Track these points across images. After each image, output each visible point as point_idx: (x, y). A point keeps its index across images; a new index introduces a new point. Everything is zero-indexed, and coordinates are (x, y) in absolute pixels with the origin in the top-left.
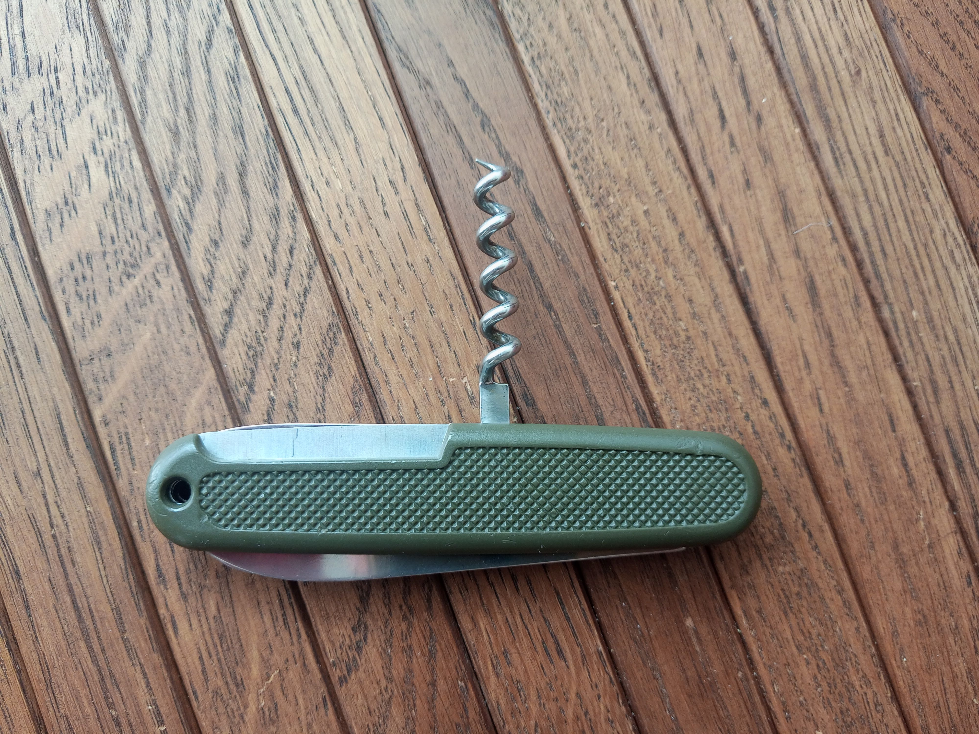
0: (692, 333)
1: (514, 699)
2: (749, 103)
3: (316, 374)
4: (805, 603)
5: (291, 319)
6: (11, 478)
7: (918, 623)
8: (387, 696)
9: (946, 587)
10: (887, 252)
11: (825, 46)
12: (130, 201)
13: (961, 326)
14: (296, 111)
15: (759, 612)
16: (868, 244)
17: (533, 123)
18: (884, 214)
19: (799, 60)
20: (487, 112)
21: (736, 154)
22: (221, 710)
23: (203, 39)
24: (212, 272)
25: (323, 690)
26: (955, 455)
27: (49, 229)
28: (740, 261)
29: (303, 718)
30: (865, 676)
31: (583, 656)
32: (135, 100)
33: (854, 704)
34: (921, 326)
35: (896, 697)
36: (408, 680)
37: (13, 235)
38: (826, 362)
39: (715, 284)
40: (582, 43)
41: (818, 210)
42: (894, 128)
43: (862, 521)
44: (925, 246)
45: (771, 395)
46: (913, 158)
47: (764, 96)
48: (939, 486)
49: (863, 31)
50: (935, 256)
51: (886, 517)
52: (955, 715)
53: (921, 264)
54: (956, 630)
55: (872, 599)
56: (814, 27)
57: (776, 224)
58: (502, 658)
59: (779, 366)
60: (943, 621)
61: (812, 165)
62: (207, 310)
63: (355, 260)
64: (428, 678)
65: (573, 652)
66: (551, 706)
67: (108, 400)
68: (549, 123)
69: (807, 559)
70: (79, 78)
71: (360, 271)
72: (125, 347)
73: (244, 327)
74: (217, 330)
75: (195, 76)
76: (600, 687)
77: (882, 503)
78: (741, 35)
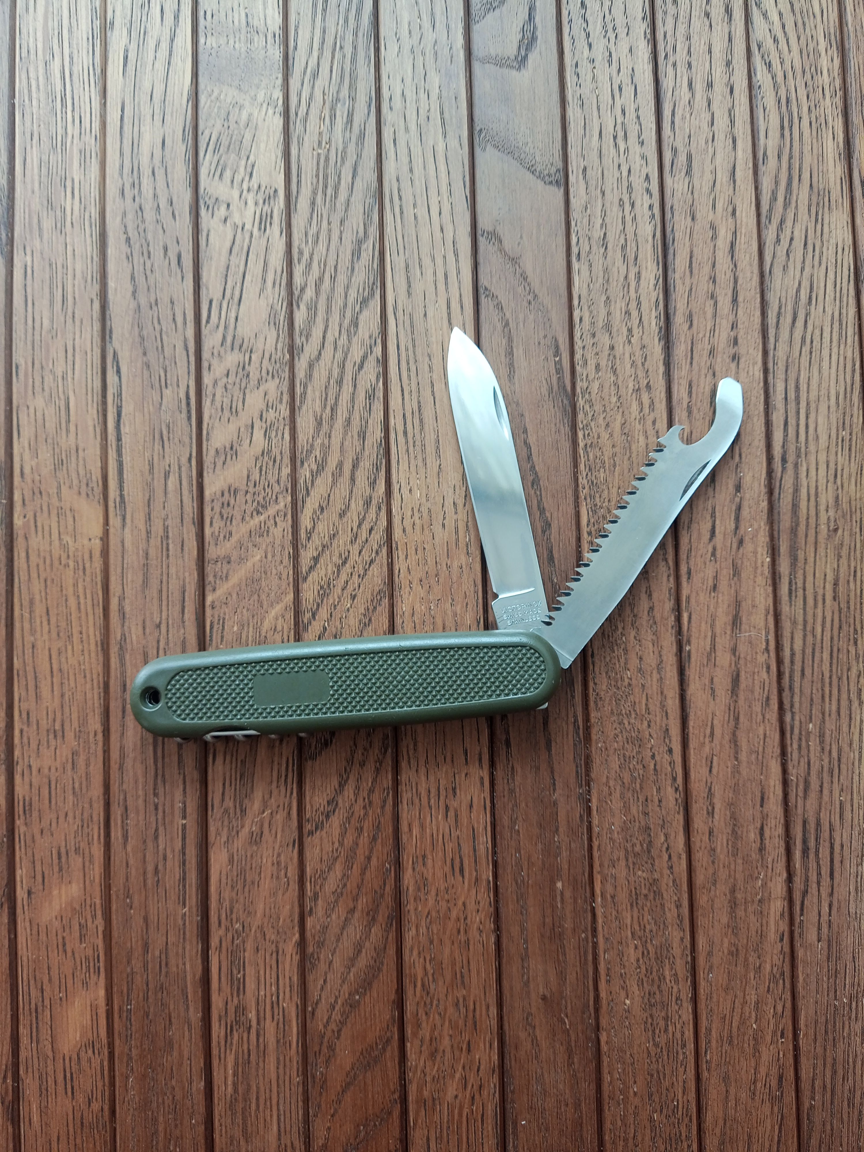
0: (634, 682)
1: (419, 889)
2: (737, 528)
3: (360, 621)
4: (648, 904)
5: (355, 577)
6: (140, 623)
7: (731, 953)
8: (335, 855)
9: (762, 935)
10: (806, 673)
11: (817, 502)
12: (275, 461)
13: (846, 748)
14: (405, 433)
15: (613, 897)
16: (792, 662)
17: (570, 493)
18: (814, 644)
19: (790, 507)
20: (539, 475)
21: (713, 563)
22: (226, 823)
23: (358, 361)
24: (314, 527)
25: (296, 834)
26: (805, 841)
27: (215, 463)
28: (689, 642)
29: (277, 848)
30: (676, 975)
31: (477, 879)
32: (298, 390)
33: (661, 992)
34: (812, 737)
35: (695, 1000)
36: (353, 850)
37: (190, 460)
38: (727, 738)
39: (664, 653)
40: (627, 445)
41: (762, 624)
42: (848, 582)
43: (713, 862)
44: (840, 679)
45: (677, 748)
46: (855, 609)
47: (751, 526)
48: (784, 859)
49: (853, 498)
50: (844, 689)
51: (732, 867)
52: (735, 1029)
53: (830, 691)
54: (759, 969)
55: (700, 921)
56: (813, 485)
57: (725, 624)
58: (420, 860)
59: (691, 728)
60: (751, 959)
61: (770, 589)
62: (302, 552)
63: (412, 551)
64: (367, 853)
65: (470, 874)
66: (443, 904)
67: (219, 592)
68: (582, 496)
69: (662, 874)
70: (266, 362)
71: (413, 558)
72: (242, 560)
73: (323, 573)
74: (304, 569)
75: (345, 387)
76: (481, 904)
77: (733, 855)
78: (751, 474)
